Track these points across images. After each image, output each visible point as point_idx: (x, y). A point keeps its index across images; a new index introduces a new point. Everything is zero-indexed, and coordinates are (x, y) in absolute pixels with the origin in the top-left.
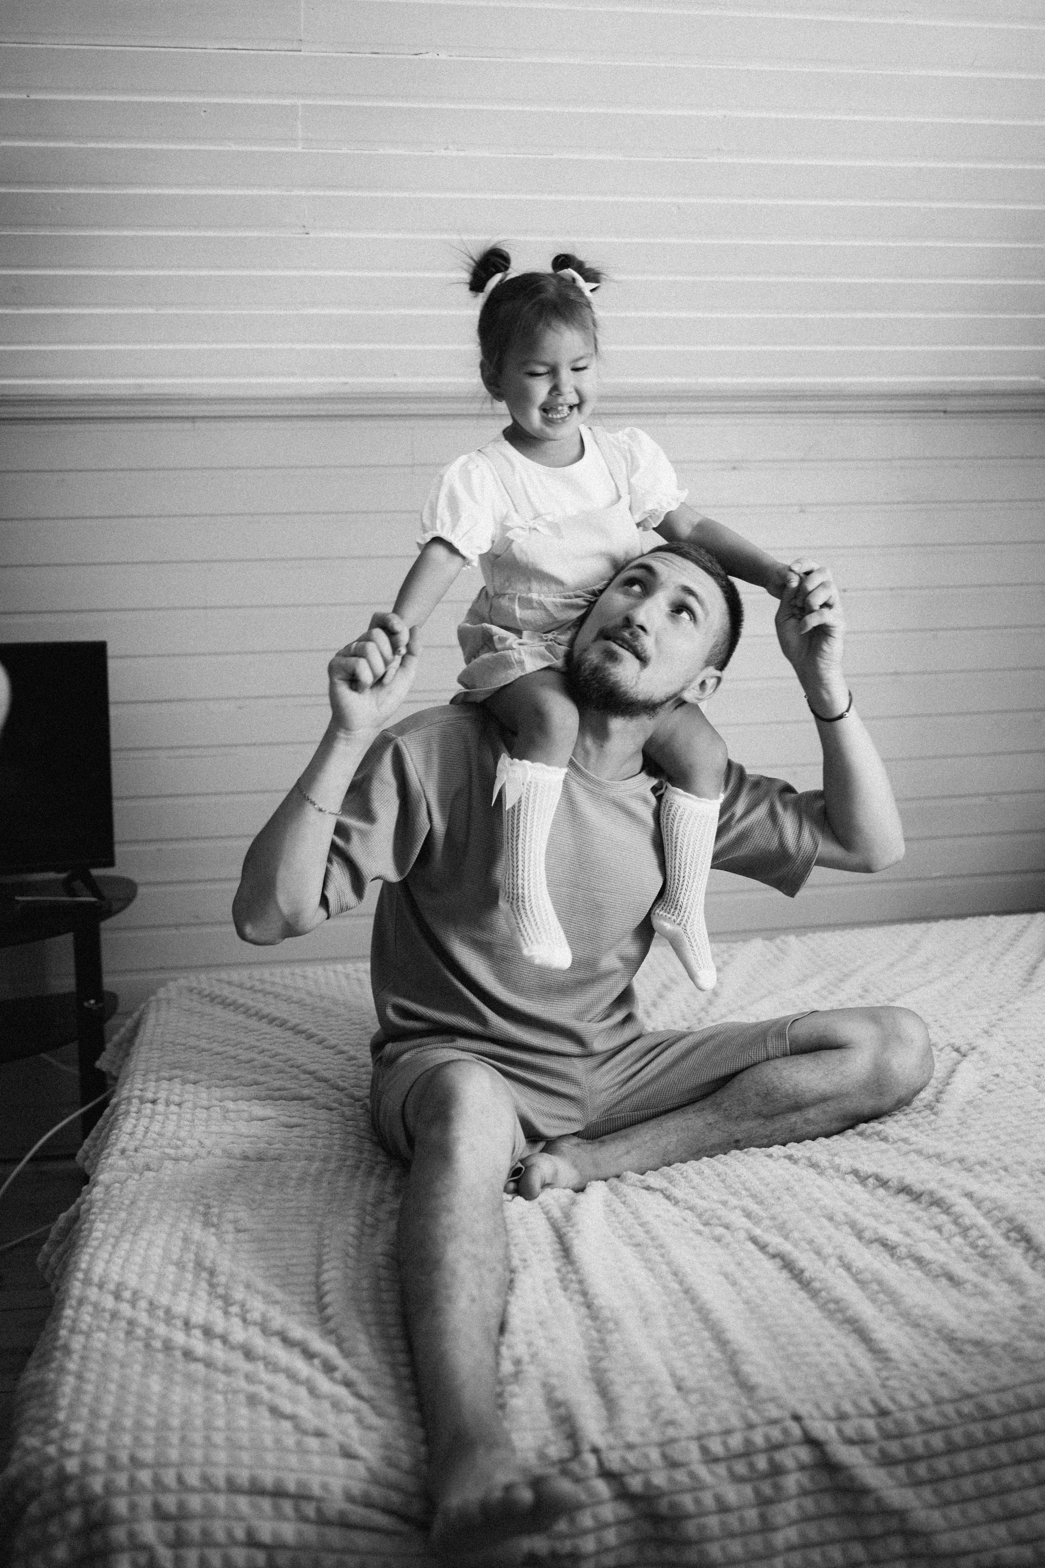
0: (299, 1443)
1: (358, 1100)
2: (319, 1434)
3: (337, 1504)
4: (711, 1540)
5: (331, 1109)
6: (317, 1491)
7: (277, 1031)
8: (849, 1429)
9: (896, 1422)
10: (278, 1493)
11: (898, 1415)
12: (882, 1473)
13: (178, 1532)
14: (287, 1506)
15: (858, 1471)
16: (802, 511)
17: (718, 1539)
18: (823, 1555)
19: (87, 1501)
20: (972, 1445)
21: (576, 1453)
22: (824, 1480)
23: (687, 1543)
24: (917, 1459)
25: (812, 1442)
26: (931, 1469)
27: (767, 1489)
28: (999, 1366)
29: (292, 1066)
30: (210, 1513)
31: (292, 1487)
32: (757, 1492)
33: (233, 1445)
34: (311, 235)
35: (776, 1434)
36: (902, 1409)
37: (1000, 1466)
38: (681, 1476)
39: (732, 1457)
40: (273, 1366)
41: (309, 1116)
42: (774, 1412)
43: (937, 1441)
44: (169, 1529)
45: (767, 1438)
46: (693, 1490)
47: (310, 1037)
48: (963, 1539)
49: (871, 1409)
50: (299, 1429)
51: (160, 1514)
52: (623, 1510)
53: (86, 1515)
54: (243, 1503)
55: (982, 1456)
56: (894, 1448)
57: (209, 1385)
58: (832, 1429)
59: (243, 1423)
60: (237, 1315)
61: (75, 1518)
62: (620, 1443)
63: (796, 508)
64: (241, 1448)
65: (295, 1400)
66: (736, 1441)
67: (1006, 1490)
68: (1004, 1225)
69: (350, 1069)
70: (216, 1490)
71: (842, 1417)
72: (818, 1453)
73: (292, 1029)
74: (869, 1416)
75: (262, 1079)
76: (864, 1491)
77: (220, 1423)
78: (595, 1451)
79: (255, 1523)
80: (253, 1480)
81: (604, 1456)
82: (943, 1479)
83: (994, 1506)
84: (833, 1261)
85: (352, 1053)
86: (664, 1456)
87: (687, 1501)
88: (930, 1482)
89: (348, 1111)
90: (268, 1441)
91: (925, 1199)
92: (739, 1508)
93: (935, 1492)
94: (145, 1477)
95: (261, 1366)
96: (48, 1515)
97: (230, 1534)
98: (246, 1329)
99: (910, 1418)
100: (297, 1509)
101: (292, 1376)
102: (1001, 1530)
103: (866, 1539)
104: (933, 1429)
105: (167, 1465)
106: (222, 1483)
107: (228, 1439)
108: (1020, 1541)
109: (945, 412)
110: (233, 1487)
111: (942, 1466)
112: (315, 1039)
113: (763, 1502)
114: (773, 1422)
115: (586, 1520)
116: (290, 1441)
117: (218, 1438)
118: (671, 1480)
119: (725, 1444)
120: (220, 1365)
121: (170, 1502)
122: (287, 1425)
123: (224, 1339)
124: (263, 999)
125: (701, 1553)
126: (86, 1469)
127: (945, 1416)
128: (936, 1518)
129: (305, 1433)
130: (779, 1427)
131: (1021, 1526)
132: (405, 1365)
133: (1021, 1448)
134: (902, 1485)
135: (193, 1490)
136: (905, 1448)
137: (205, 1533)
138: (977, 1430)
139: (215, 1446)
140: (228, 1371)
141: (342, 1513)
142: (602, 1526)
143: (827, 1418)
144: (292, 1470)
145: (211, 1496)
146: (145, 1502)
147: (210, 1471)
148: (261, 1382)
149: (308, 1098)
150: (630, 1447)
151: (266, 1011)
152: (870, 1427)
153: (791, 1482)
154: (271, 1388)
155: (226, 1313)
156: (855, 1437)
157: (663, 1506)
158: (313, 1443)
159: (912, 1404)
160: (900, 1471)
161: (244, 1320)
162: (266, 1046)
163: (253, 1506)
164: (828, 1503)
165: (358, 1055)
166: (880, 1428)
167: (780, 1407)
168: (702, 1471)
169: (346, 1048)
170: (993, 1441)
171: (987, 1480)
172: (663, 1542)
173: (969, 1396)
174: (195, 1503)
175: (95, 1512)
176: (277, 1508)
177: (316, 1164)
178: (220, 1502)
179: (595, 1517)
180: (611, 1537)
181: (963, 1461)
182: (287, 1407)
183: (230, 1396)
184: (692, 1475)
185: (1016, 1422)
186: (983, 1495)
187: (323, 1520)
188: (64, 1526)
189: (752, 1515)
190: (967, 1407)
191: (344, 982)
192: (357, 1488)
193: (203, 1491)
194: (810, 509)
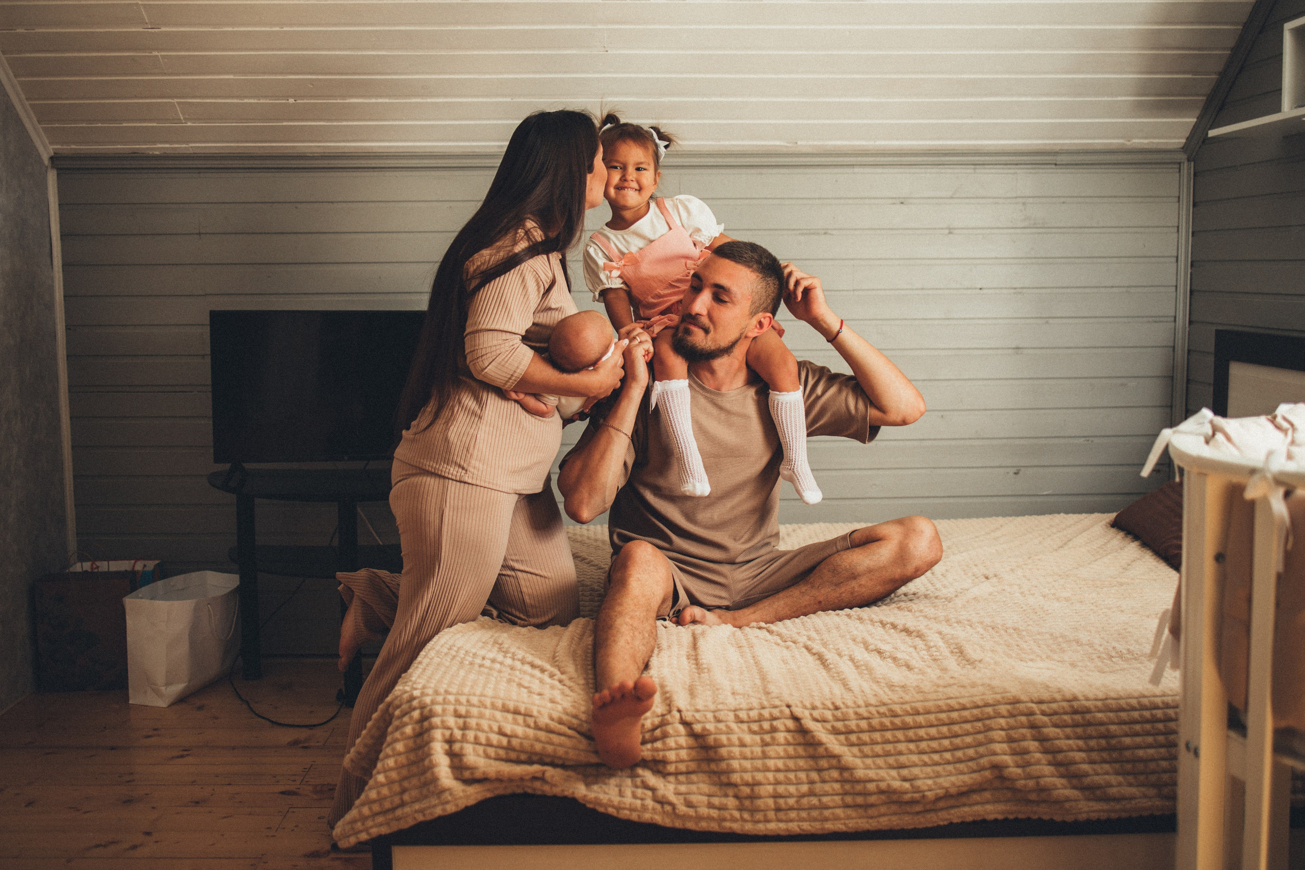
0: (529, 697)
2: (540, 694)
3: (544, 720)
4: (733, 758)
6: (535, 713)
8: (816, 714)
9: (842, 713)
10: (516, 712)
11: (844, 710)
12: (832, 737)
13: (465, 723)
14: (520, 719)
15: (816, 734)
16: (950, 233)
17: (737, 759)
18: (796, 776)
19: (422, 707)
20: (884, 729)
21: (670, 711)
22: (800, 739)
23: (722, 759)
24: (852, 732)
25: (796, 719)
26: (859, 738)
27: (767, 738)
28: (907, 694)
30: (481, 717)
31: (523, 710)
32: (762, 740)
34: (609, 52)
35: (776, 712)
36: (847, 707)
37: (899, 741)
38: (722, 726)
39: (751, 721)
40: (523, 673)
42: (777, 702)
43: (864, 724)
44: (461, 721)
45: (771, 714)
46: (728, 733)
48: (872, 774)
49: (831, 707)
50: (531, 692)
51: (457, 715)
52: (691, 741)
53: (421, 714)
54: (498, 715)
55: (889, 735)
56: (839, 725)
57: (489, 675)
58: (807, 713)
60: (509, 657)
61: (416, 714)
62: (693, 708)
63: (947, 231)
65: (531, 683)
66: (754, 714)
67: (900, 753)
68: (953, 647)
70: (486, 707)
71: (814, 708)
72: (798, 725)
74: (829, 709)
76: (820, 744)
78: (679, 711)
79: (502, 724)
81: (683, 714)
82: (865, 744)
83: (891, 760)
84: (846, 658)
86: (715, 717)
87: (724, 738)
88: (858, 745)
90: (514, 694)
91: (914, 634)
92: (751, 746)
93: (860, 750)
94: (451, 698)
95: (517, 672)
96: (405, 714)
97: (491, 728)
98: (513, 661)
99: (851, 711)
100: (525, 721)
101: (532, 676)
102: (894, 773)
103: (819, 770)
104: (860, 717)
105: (462, 694)
106: (488, 705)
107: (494, 690)
108: (905, 779)
109: (1056, 164)
110: (494, 707)
111: (865, 737)
113: (765, 744)
114: (775, 707)
115: (671, 742)
116: (525, 695)
118: (716, 728)
119: (748, 715)
120: (497, 670)
121: (462, 710)
122: (525, 690)
123: (501, 663)
125: (728, 765)
126: (423, 694)
127: (870, 713)
128: (858, 762)
129: (533, 693)
130: (778, 710)
131: (905, 772)
132: (592, 679)
133: (911, 733)
134: (842, 745)
135: (474, 706)
136: (845, 726)
137: (478, 725)
138: (887, 721)
139: (487, 690)
140: (500, 672)
141: (547, 725)
142: (680, 747)
143: (805, 707)
144: (523, 703)
145: (482, 710)
146: (451, 708)
147: (483, 699)
148: (515, 677)
150: (697, 711)
152: (828, 715)
153: (781, 736)
154: (520, 678)
155: (504, 656)
156: (819, 718)
157: (711, 740)
158: (536, 697)
159: (853, 705)
160: (842, 737)
161: (513, 659)
163: (503, 716)
164: (801, 750)
166: (834, 715)
167: (781, 701)
168: (734, 726)
170: (896, 728)
171: (889, 747)
172: (710, 760)
173: (884, 704)
174: (475, 711)
175: (426, 711)
176: (515, 719)
178: (487, 712)
179: (676, 742)
180: (684, 754)
181: (877, 736)
182: (527, 685)
183: (499, 679)
184: (728, 727)
185: (909, 719)
186: (887, 754)
187: (537, 727)
188: (411, 718)
189: (758, 750)
190: (882, 709)
192: (555, 715)
193: (479, 707)
194: (956, 231)
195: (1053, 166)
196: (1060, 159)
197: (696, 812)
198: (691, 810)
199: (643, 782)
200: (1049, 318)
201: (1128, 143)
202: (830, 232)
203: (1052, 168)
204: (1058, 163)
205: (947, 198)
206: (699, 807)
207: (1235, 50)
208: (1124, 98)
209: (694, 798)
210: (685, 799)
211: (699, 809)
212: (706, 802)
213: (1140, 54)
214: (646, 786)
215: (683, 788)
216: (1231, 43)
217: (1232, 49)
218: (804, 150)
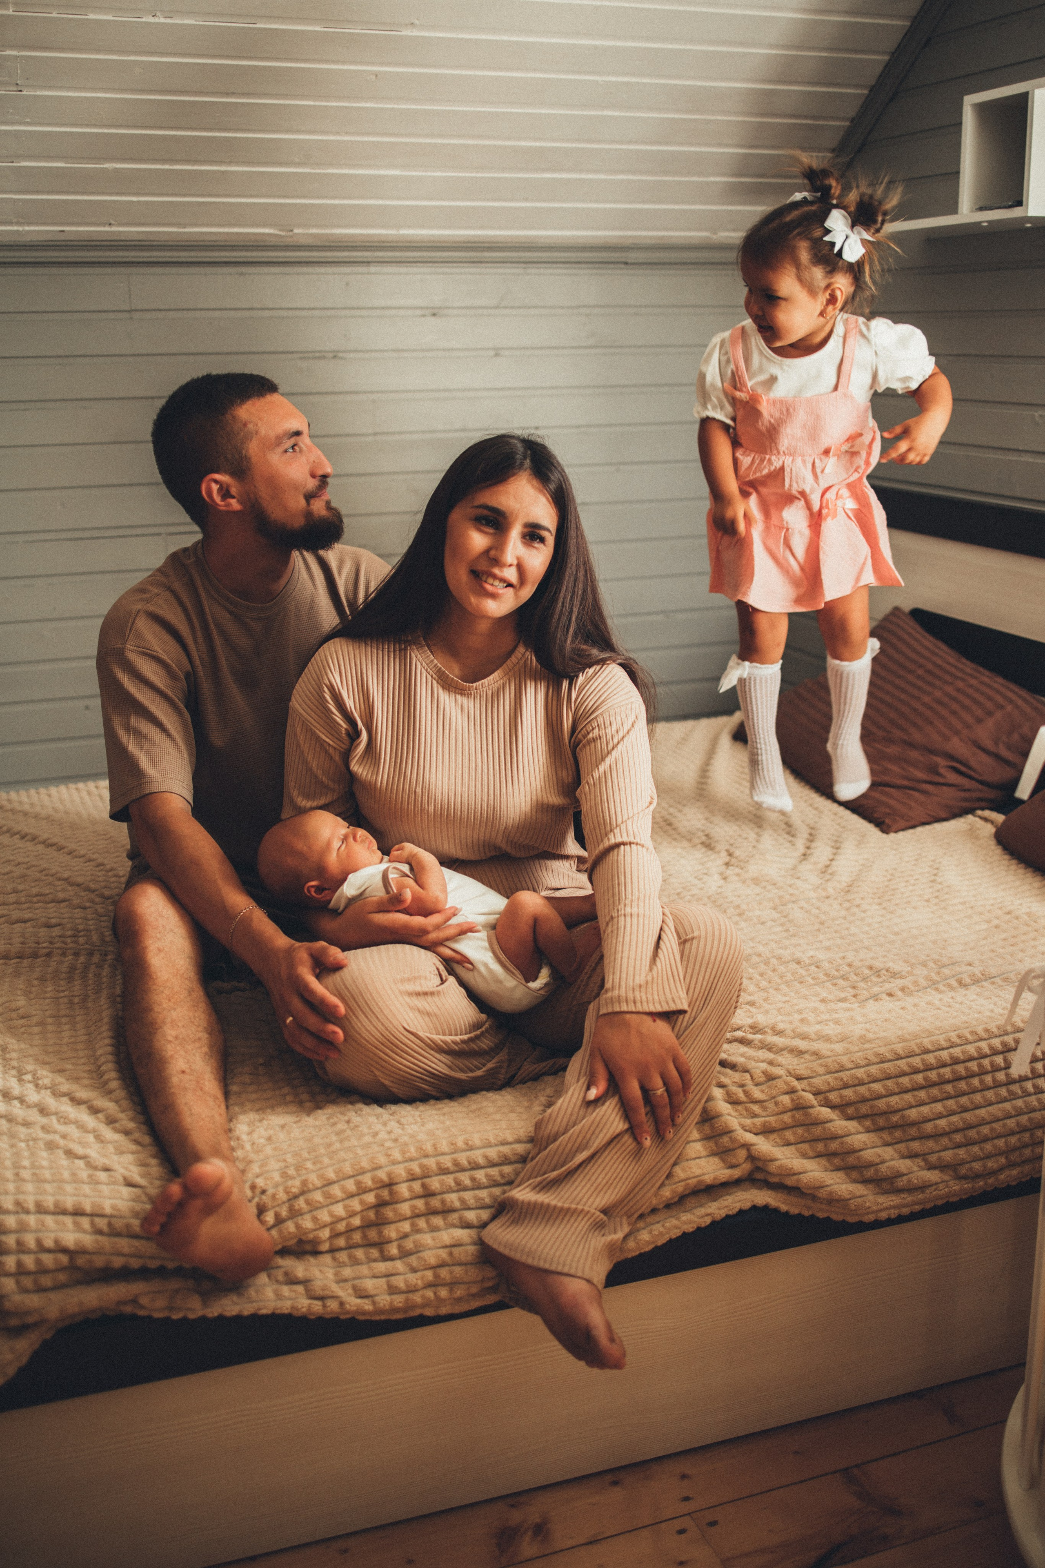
0: (90, 1176)
1: (109, 898)
2: (107, 1169)
5: (85, 908)
6: (107, 1210)
7: (29, 846)
10: (78, 1213)
14: (85, 1222)
16: (497, 355)
29: (47, 875)
30: (23, 1228)
31: (88, 1208)
33: (39, 1180)
34: (24, 93)
40: (65, 1120)
41: (66, 915)
47: (61, 848)
50: (91, 1166)
54: (49, 1220)
57: (12, 1136)
59: (45, 1163)
60: (29, 1082)
63: (492, 353)
64: (44, 1181)
65: (84, 1144)
69: (99, 874)
70: (28, 1212)
73: (44, 842)
75: (21, 887)
77: (26, 1163)
79: (61, 1234)
80: (56, 1205)
85: (99, 861)
89: (100, 909)
90: (66, 1175)
95: (54, 1118)
97: (40, 1243)
98: (39, 1092)
100: (93, 1224)
101: (81, 1127)
106: (31, 1207)
107: (34, 1174)
110: (40, 1209)
112: (66, 850)
116: (84, 1174)
117: (26, 1174)
120: (20, 1120)
122: (80, 1163)
123: (22, 1100)
124: (13, 817)
129: (95, 1168)
135: (8, 1212)
137: (19, 1243)
139: (24, 1180)
140: (26, 1124)
145: (24, 1217)
147: (21, 1197)
148: (55, 1132)
149: (64, 901)
151: (17, 828)
154: (64, 1137)
155: (20, 1080)
158: (102, 1176)
161: (37, 1086)
162: (21, 860)
163: (57, 1222)
165: (106, 862)
169: (94, 856)
174: (10, 1221)
176: (76, 1224)
177: (82, 959)
178: (32, 1220)
182: (79, 1150)
183: (31, 1143)
187: (114, 1232)
191: (87, 798)
193: (17, 1213)
194: (502, 352)
195: (623, 266)
196: (632, 256)
197: (374, 1303)
198: (366, 1301)
199: (286, 1274)
200: (620, 463)
201: (715, 237)
202: (341, 355)
203: (621, 269)
204: (630, 261)
205: (491, 308)
206: (376, 1295)
207: (855, 122)
208: (718, 179)
209: (369, 1284)
210: (354, 1288)
211: (377, 1299)
212: (385, 1287)
213: (745, 122)
214: (292, 1281)
215: (347, 1272)
216: (852, 113)
217: (852, 120)
218: (303, 241)
